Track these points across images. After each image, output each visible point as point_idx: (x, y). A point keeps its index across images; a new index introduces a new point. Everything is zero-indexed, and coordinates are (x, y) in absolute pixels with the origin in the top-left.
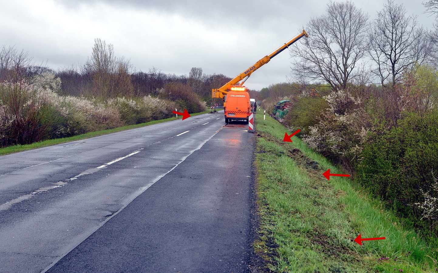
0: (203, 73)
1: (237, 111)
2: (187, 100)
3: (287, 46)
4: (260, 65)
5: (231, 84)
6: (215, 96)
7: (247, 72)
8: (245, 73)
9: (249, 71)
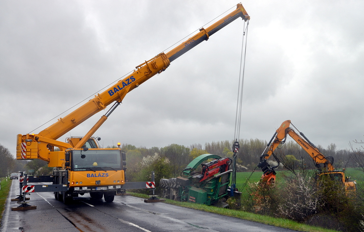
3: (206, 34)
4: (146, 74)
5: (74, 120)
6: (27, 155)
7: (115, 92)
8: (110, 92)
9: (120, 89)
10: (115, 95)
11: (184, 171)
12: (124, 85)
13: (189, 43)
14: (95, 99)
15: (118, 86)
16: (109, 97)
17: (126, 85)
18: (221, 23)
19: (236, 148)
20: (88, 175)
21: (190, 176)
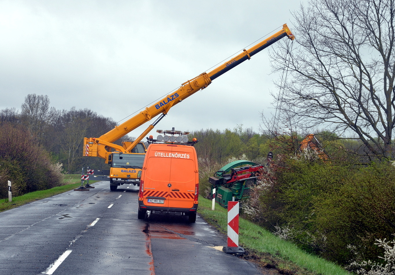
0: (50, 106)
1: (169, 191)
2: (22, 159)
3: (248, 55)
4: (188, 91)
5: (126, 128)
6: (89, 154)
7: (161, 106)
8: (157, 106)
9: (165, 104)
10: (161, 108)
11: (217, 172)
12: (169, 100)
13: (231, 63)
14: (144, 112)
15: (164, 101)
16: (156, 111)
17: (170, 100)
18: (264, 44)
19: (270, 158)
20: (122, 171)
21: (221, 177)
